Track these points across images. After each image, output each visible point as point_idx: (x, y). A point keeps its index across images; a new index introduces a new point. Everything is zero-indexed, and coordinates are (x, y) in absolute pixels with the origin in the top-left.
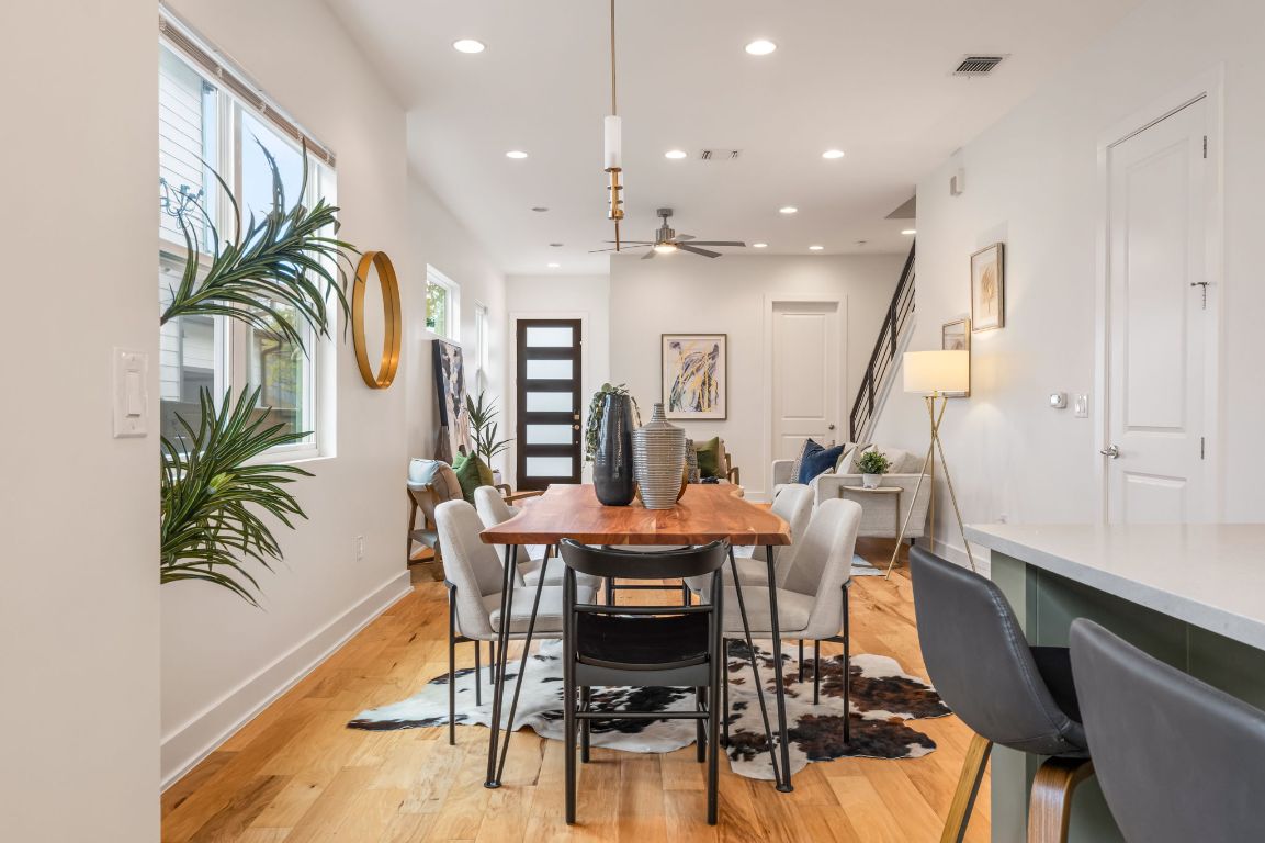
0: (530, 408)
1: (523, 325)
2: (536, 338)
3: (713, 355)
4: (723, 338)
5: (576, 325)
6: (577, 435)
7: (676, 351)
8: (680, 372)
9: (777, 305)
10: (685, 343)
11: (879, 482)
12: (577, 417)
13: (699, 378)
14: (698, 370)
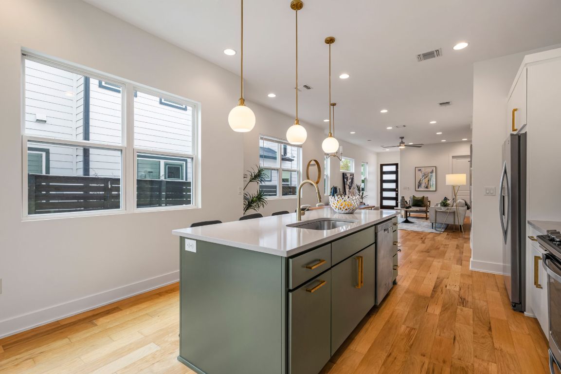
0: (384, 187)
1: (382, 166)
2: (385, 169)
3: (432, 172)
4: (435, 168)
5: (397, 165)
6: (397, 195)
7: (420, 172)
8: (421, 177)
9: (453, 157)
10: (423, 169)
11: (446, 209)
12: (397, 190)
13: (427, 179)
14: (427, 177)
